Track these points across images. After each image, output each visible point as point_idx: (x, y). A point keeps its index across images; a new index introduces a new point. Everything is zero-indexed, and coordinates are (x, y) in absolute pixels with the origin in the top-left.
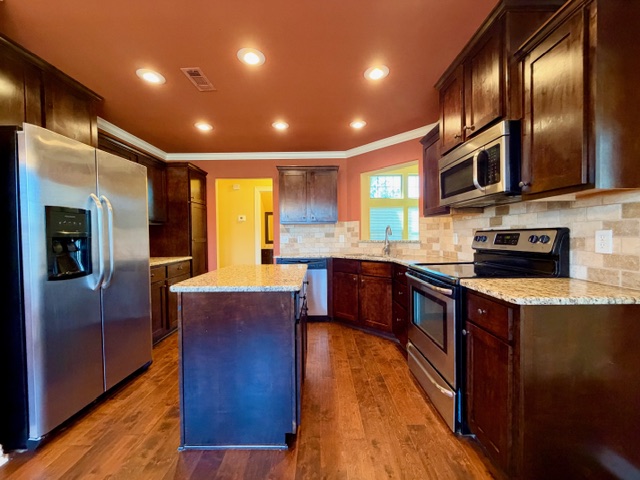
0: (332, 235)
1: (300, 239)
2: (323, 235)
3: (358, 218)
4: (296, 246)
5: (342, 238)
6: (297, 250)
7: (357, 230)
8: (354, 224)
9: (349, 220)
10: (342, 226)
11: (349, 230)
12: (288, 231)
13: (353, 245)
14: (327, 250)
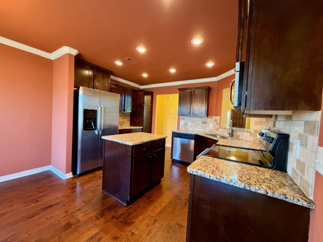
0: (206, 123)
1: (189, 124)
2: (201, 122)
3: (220, 115)
4: (187, 127)
5: (211, 125)
6: (188, 129)
7: (219, 121)
8: (218, 118)
9: (216, 116)
10: (212, 118)
11: (215, 120)
12: (184, 119)
13: (216, 129)
14: (202, 130)
